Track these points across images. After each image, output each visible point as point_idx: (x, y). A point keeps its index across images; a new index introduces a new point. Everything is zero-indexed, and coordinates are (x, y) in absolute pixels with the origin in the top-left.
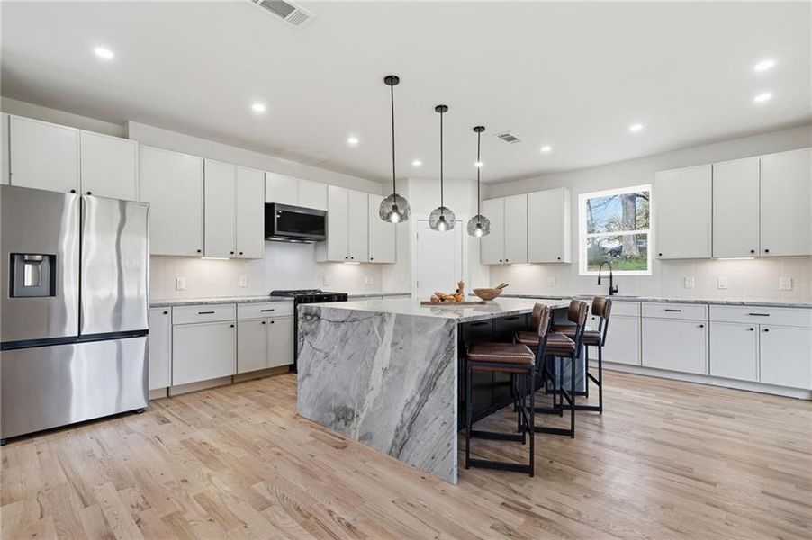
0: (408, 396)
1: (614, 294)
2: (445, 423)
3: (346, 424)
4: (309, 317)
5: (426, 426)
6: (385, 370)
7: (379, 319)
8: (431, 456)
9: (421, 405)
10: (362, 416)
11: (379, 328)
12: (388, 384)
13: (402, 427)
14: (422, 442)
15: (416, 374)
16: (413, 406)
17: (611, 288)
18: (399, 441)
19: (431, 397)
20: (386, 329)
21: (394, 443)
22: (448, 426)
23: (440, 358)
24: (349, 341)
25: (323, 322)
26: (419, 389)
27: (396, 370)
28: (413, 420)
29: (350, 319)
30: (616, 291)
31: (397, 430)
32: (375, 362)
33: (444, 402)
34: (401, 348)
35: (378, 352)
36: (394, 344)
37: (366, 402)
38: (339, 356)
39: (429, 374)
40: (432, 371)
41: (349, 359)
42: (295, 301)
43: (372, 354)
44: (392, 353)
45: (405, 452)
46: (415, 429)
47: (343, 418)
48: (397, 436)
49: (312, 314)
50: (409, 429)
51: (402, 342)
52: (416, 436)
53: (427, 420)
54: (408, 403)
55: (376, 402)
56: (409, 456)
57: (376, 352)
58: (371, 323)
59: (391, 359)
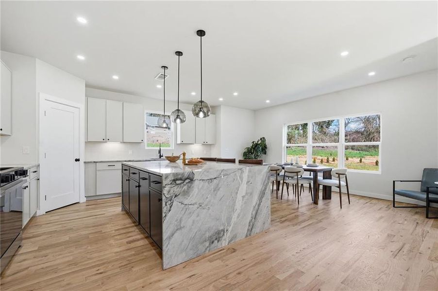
0: (254, 203)
3: (218, 241)
4: (178, 182)
5: (261, 212)
6: (243, 197)
7: (240, 171)
8: (263, 224)
9: (259, 205)
10: (230, 229)
11: (240, 176)
12: (245, 203)
13: (251, 220)
15: (258, 192)
16: (257, 207)
17: (160, 155)
18: (250, 228)
19: (263, 200)
20: (244, 176)
21: (248, 230)
23: (266, 182)
24: (221, 189)
26: (258, 198)
27: (249, 194)
28: (256, 214)
29: (220, 176)
30: (162, 156)
31: (249, 223)
32: (238, 195)
33: (267, 199)
34: (251, 183)
35: (240, 189)
36: (248, 182)
37: (233, 219)
38: (212, 201)
39: (262, 190)
40: (263, 188)
41: (220, 200)
43: (236, 191)
44: (247, 187)
45: (253, 230)
46: (257, 217)
47: (216, 239)
48: (249, 225)
49: (184, 178)
50: (255, 219)
51: (252, 180)
52: (258, 220)
53: (262, 210)
54: (254, 207)
55: (238, 216)
56: (255, 231)
57: (238, 190)
58: (235, 175)
59: (246, 190)
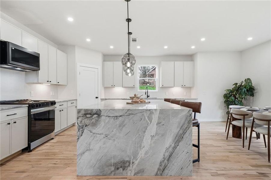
0: (167, 145)
1: (149, 97)
2: (188, 152)
3: (123, 170)
4: (88, 116)
5: (178, 156)
6: (153, 136)
7: (148, 112)
8: (181, 168)
9: (175, 148)
10: (136, 162)
11: (148, 117)
12: (155, 142)
13: (163, 161)
14: (176, 164)
15: (172, 135)
16: (171, 149)
17: (148, 95)
18: (162, 168)
19: (180, 144)
20: (153, 117)
21: (159, 169)
22: (189, 153)
23: (186, 126)
25: (103, 118)
26: (174, 141)
27: (160, 135)
28: (170, 156)
29: (126, 114)
30: (149, 96)
31: (161, 163)
32: (146, 134)
33: (187, 144)
34: (163, 125)
35: (148, 129)
36: (158, 123)
37: (140, 154)
38: (118, 134)
39: (179, 134)
40: (181, 132)
41: (126, 135)
42: (28, 107)
43: (144, 130)
44: (157, 128)
45: (166, 171)
46: (171, 159)
47: (121, 167)
48: (161, 166)
49: (92, 113)
50: (168, 160)
51: (164, 122)
52: (172, 162)
53: (178, 154)
54: (167, 149)
55: (146, 153)
56: (168, 173)
57: (146, 129)
58: (143, 115)
59: (157, 131)
